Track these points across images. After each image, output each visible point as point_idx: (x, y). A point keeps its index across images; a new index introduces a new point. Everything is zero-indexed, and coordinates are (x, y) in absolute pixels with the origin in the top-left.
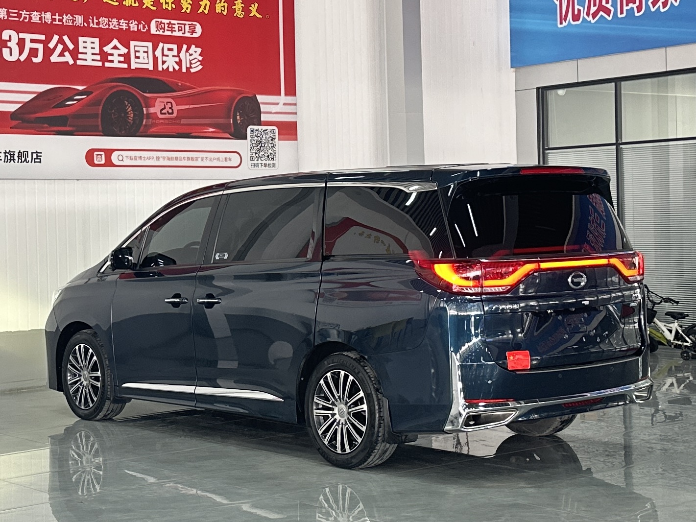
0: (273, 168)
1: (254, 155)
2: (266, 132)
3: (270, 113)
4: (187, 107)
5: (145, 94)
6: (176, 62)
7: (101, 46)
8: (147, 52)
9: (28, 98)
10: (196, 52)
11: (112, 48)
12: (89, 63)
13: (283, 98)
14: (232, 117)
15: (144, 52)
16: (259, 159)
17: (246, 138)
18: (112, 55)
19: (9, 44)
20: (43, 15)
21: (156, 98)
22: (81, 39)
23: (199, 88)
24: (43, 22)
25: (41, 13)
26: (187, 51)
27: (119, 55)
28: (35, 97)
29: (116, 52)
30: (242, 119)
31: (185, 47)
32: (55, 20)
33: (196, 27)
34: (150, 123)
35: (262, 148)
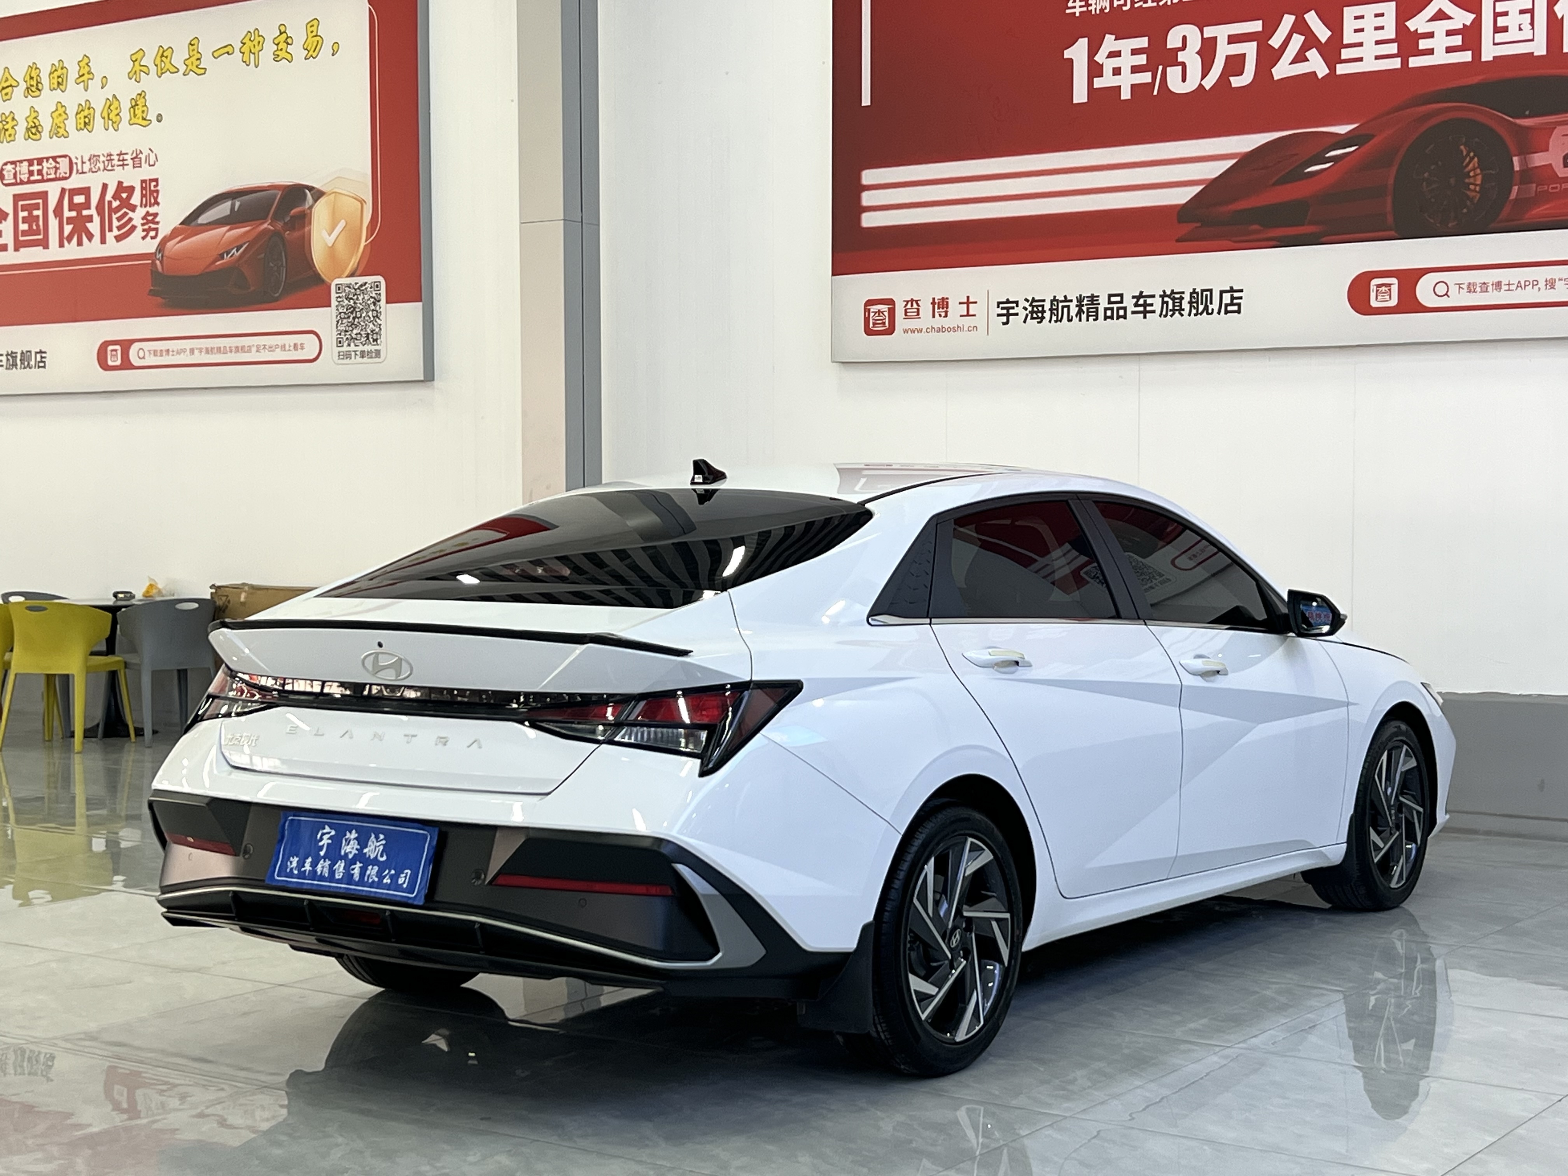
5: (1518, 121)
7: (1402, 17)
9: (1216, 170)
11: (1433, 19)
12: (1370, 65)
15: (1522, 12)
18: (1431, 35)
19: (1182, 56)
21: (1551, 129)
22: (1349, 13)
27: (1450, 33)
28: (1236, 163)
29: (1440, 27)
34: (1532, 195)
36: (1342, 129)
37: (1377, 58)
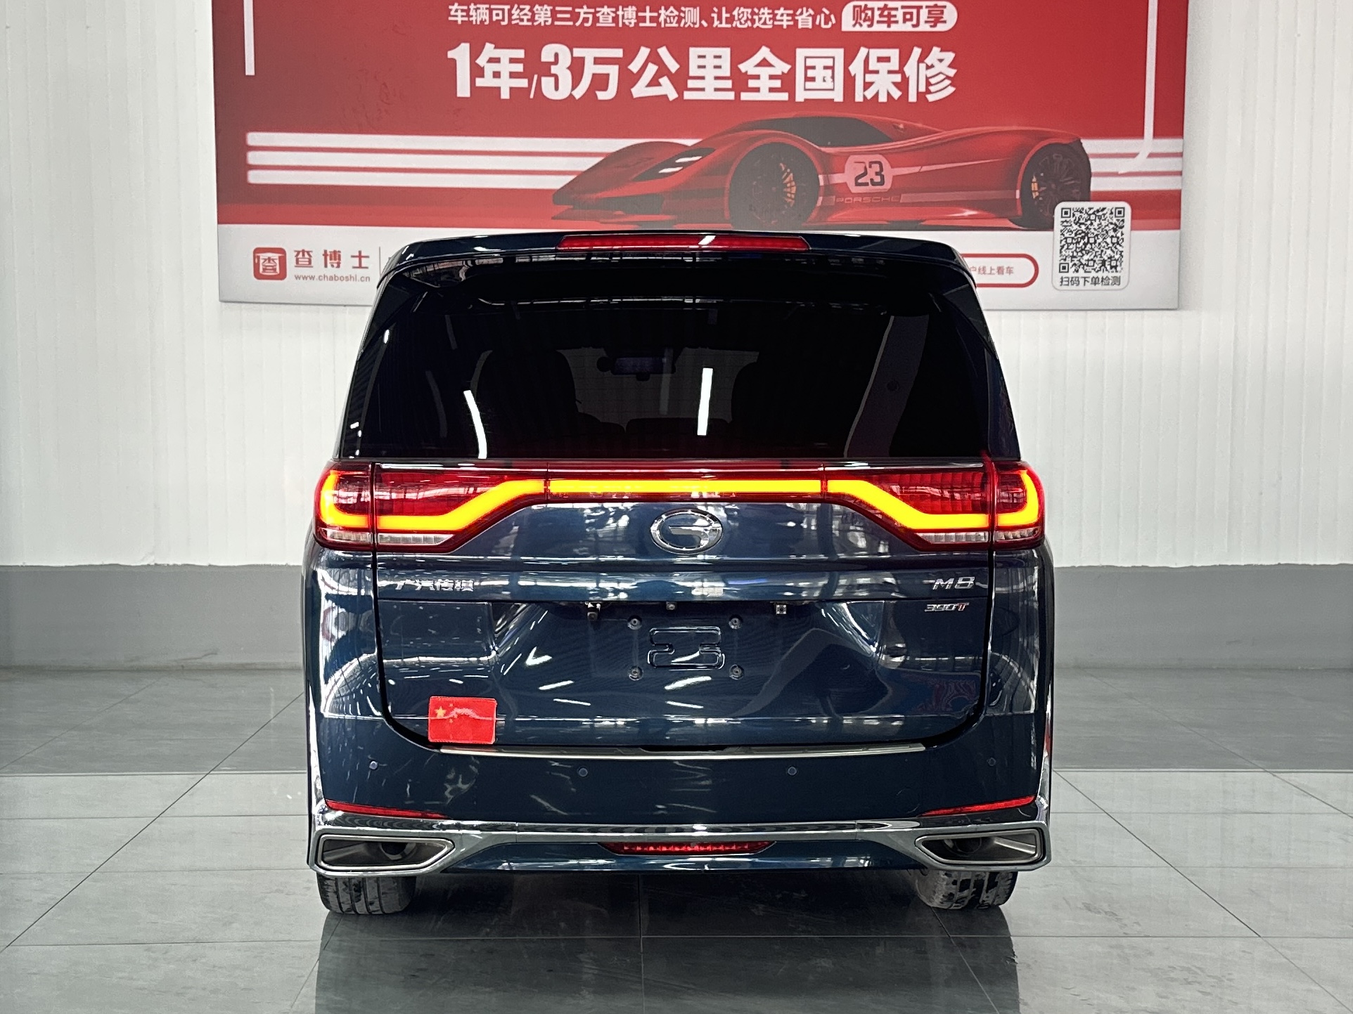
0: (1116, 287)
1: (1069, 260)
2: (1100, 213)
3: (1115, 174)
4: (916, 169)
5: (823, 149)
6: (895, 84)
7: (735, 63)
8: (832, 68)
9: (586, 164)
10: (941, 59)
11: (759, 65)
12: (709, 95)
13: (1148, 142)
14: (1019, 184)
15: (826, 68)
16: (1081, 270)
17: (1050, 227)
18: (757, 77)
19: (554, 69)
20: (620, 13)
21: (846, 156)
22: (694, 52)
23: (945, 132)
24: (620, 25)
25: (618, 10)
26: (921, 59)
27: (772, 77)
28: (601, 162)
29: (764, 72)
30: (1043, 188)
31: (917, 51)
32: (643, 19)
33: (945, 10)
34: (833, 204)
35: (1089, 246)
36: (690, 142)
37: (716, 90)
